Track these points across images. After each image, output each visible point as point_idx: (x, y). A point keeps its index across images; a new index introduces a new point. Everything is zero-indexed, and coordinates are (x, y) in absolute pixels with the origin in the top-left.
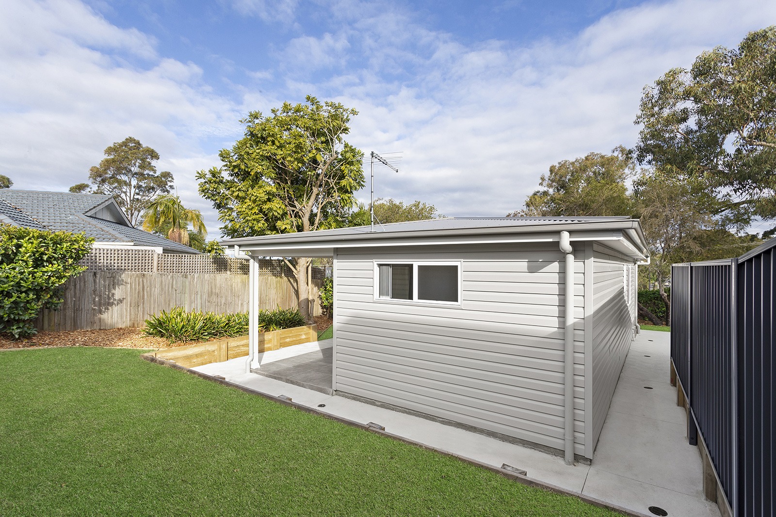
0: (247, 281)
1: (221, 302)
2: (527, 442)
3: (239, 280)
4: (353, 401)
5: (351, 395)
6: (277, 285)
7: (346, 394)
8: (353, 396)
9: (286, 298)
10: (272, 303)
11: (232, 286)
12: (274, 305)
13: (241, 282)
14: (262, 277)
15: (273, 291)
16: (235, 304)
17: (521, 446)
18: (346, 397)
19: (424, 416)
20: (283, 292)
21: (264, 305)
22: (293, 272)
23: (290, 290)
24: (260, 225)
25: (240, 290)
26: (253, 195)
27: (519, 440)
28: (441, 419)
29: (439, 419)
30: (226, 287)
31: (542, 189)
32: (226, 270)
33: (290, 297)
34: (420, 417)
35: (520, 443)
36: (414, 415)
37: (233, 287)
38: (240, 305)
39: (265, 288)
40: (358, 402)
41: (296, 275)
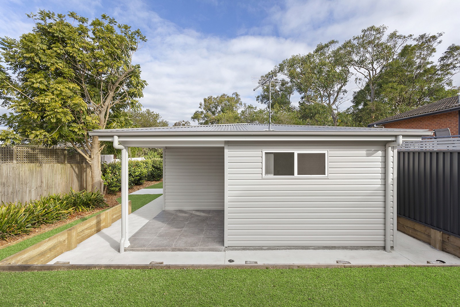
0: (34, 169)
1: (8, 191)
2: (364, 247)
3: (27, 169)
4: (243, 251)
5: (241, 247)
6: (61, 170)
7: (236, 248)
8: (242, 247)
9: (69, 182)
10: (57, 187)
11: (19, 175)
12: (59, 189)
13: (28, 171)
14: (49, 165)
15: (59, 177)
16: (22, 192)
17: (361, 250)
18: (236, 250)
19: (301, 248)
20: (66, 176)
21: (51, 189)
22: (86, 159)
23: (72, 175)
24: (68, 118)
25: (28, 178)
26: (56, 89)
27: (360, 247)
28: (313, 247)
29: (311, 247)
30: (13, 176)
31: (200, 110)
32: (12, 159)
33: (72, 181)
34: (298, 249)
35: (361, 248)
36: (294, 249)
37: (21, 175)
38: (28, 192)
39: (52, 174)
40: (248, 251)
41: (89, 162)
